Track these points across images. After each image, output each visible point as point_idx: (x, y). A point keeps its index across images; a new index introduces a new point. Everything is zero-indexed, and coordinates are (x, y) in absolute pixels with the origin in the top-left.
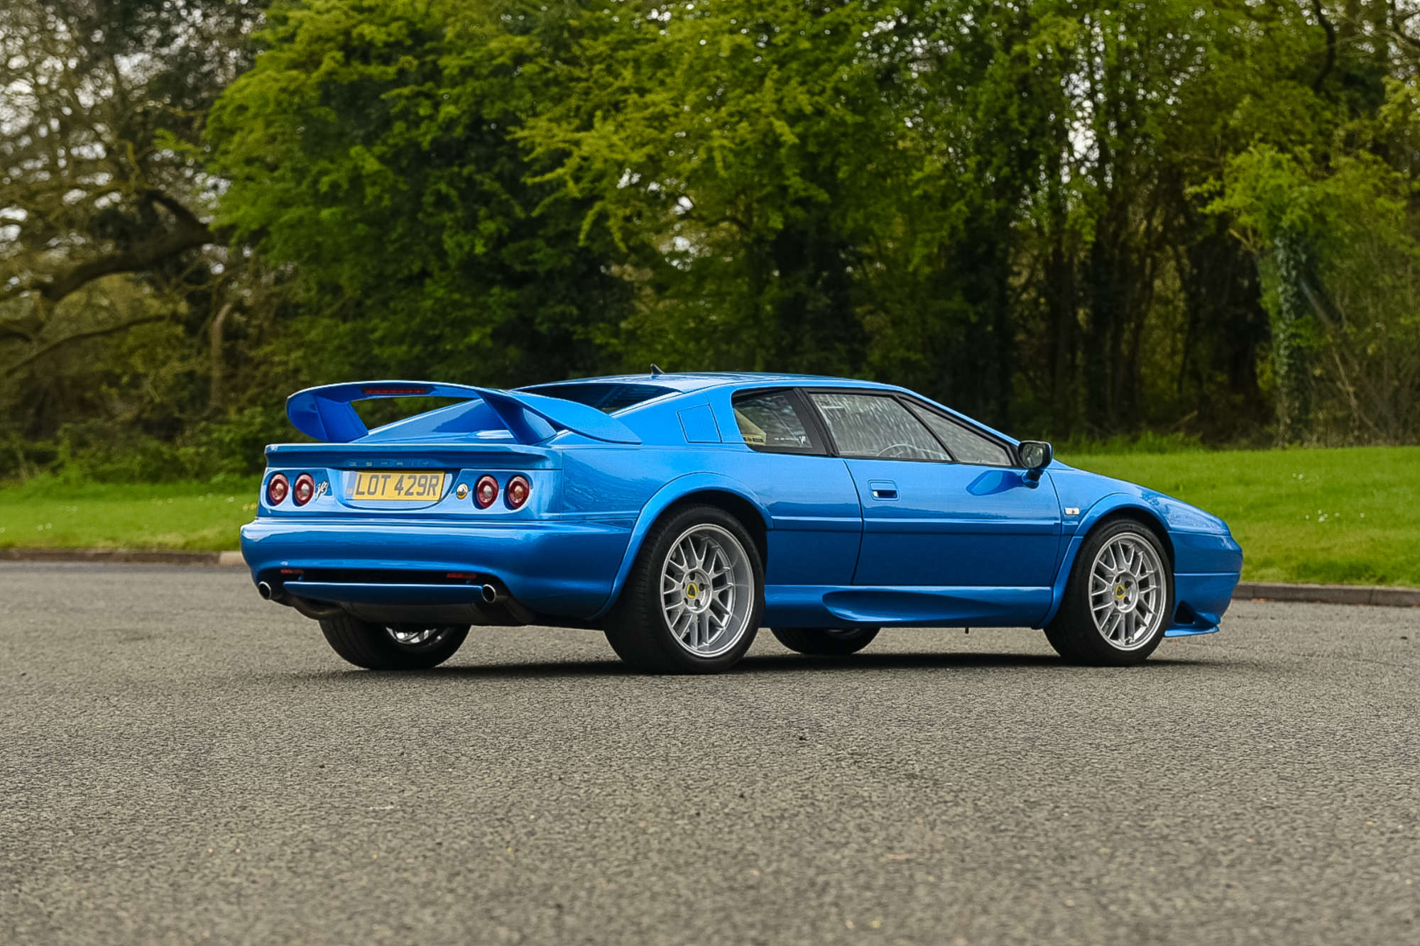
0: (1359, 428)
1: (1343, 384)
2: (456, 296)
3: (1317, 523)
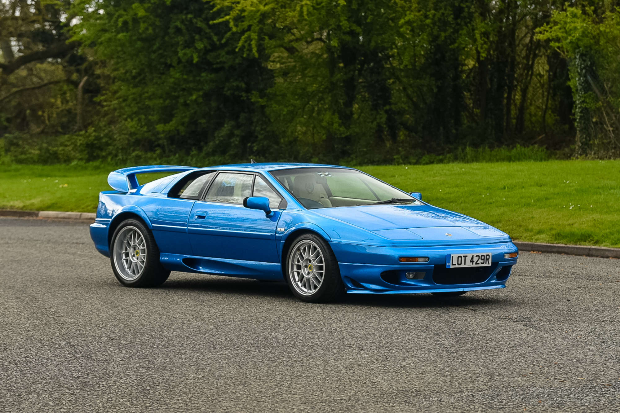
0: (615, 148)
1: (607, 126)
2: (185, 77)
3: (569, 210)
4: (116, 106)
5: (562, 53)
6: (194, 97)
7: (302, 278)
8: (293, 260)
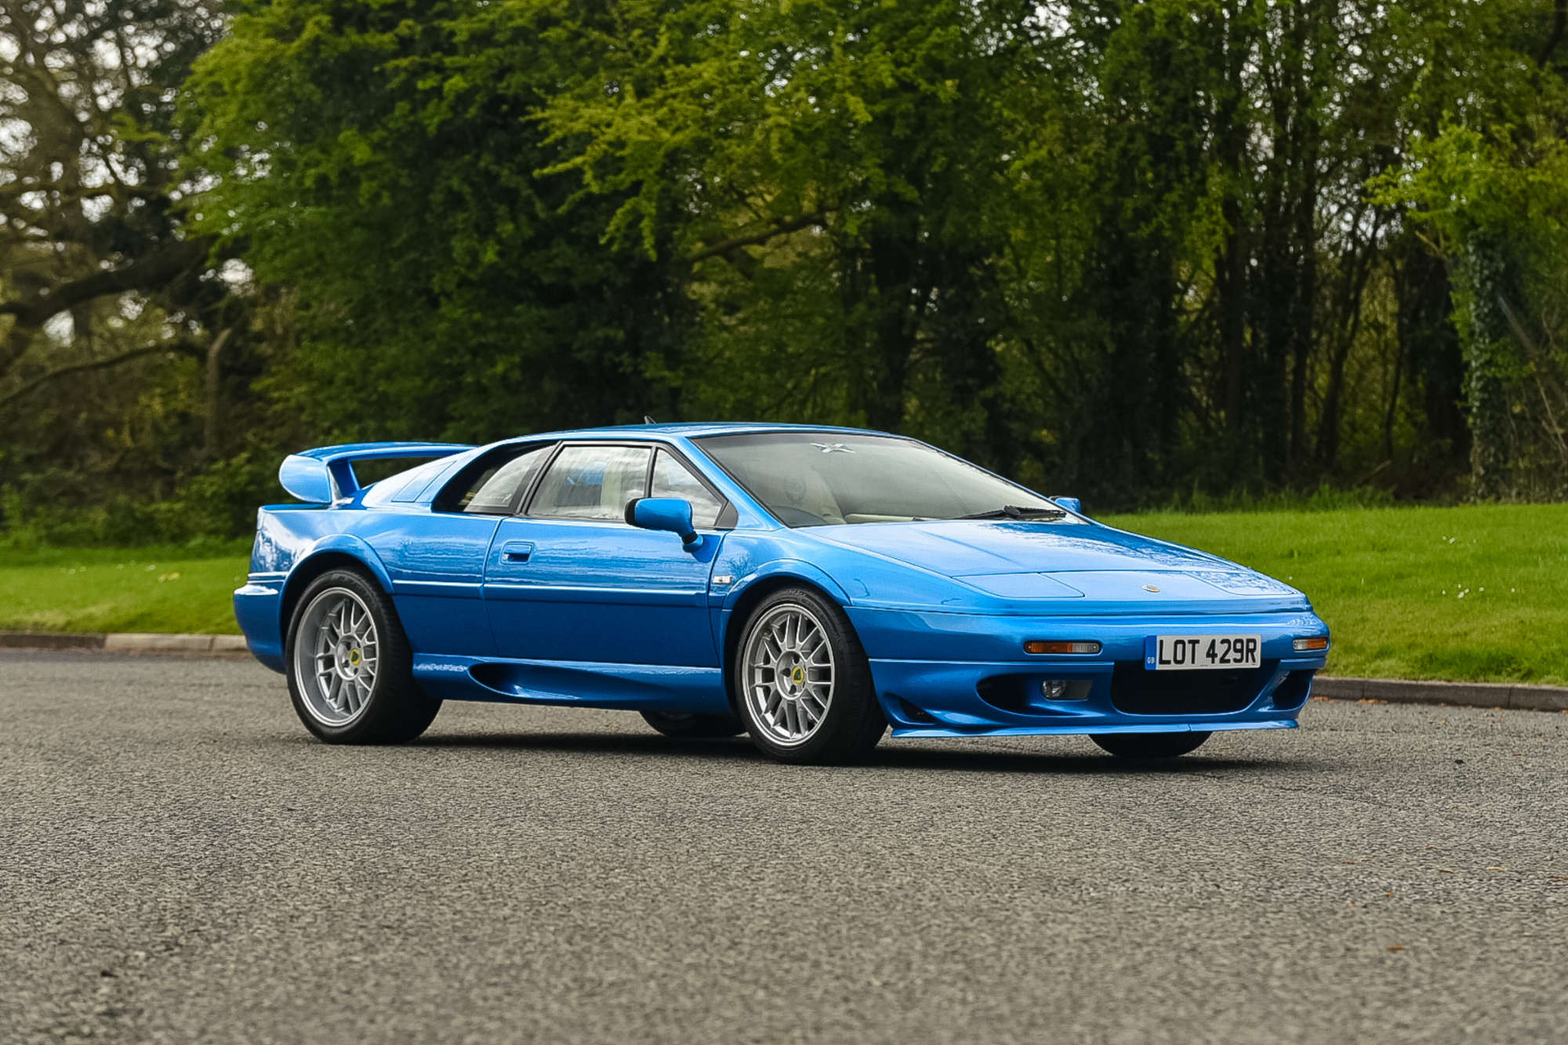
1: (1550, 424)
2: (477, 316)
3: (1455, 600)
4: (303, 398)
5: (1434, 246)
6: (500, 368)
7: (775, 703)
8: (753, 658)
